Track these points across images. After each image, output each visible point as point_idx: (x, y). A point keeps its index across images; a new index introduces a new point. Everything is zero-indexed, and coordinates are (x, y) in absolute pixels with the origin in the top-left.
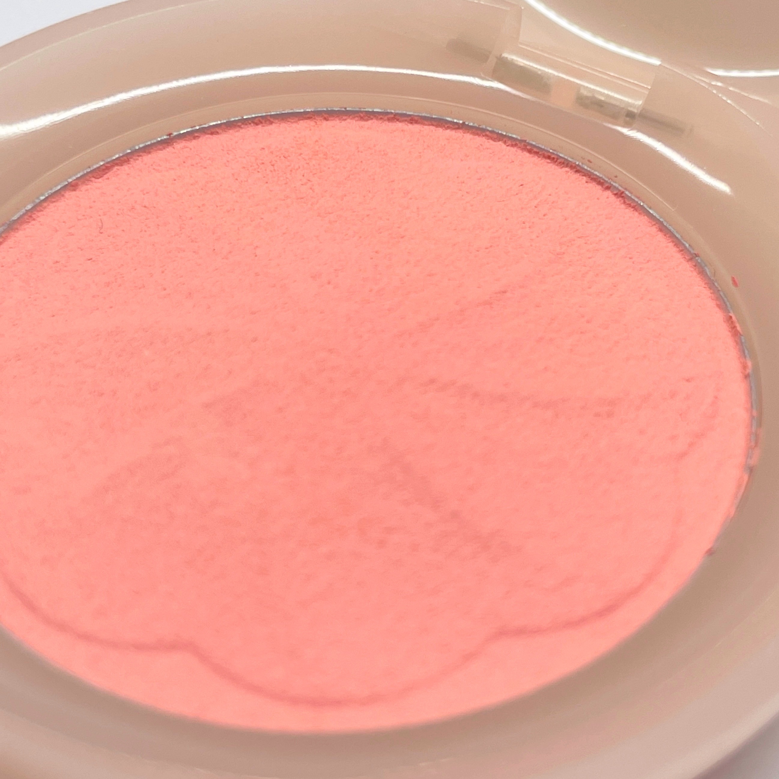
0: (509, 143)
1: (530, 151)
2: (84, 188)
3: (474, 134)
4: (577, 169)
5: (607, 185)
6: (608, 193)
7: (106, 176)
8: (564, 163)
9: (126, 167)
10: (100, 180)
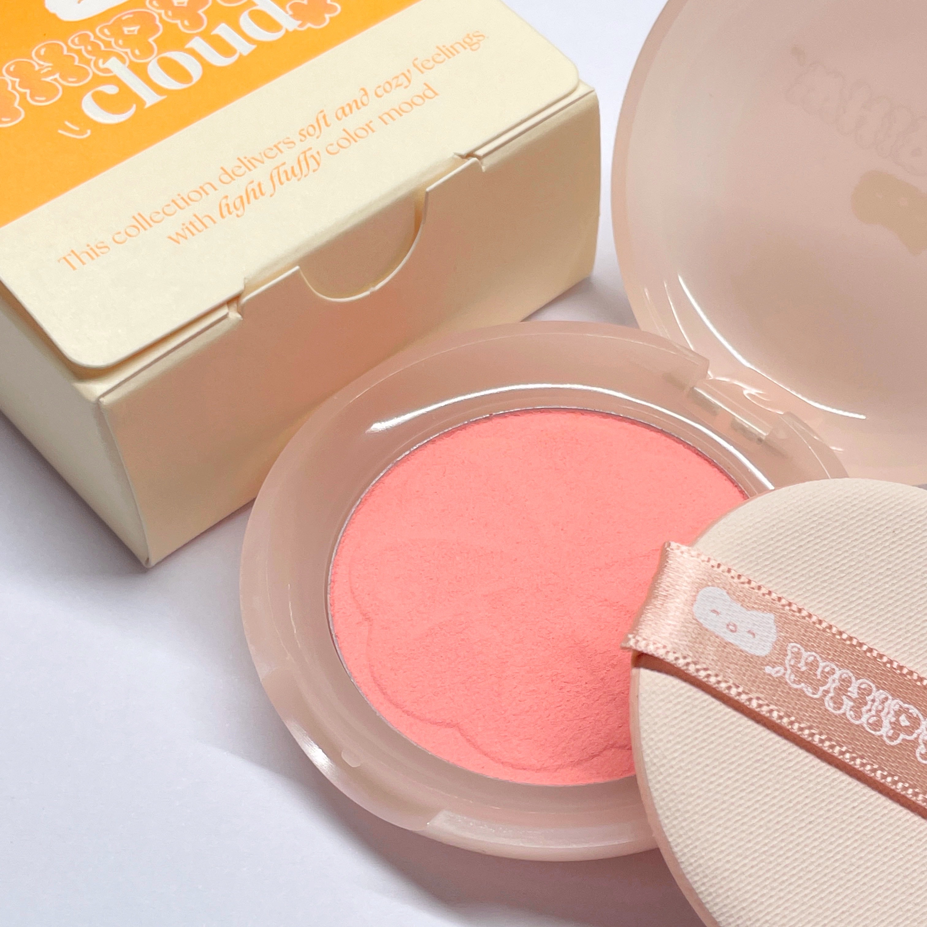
0: (686, 446)
1: (697, 454)
2: (438, 443)
3: (667, 436)
4: (721, 471)
5: (736, 484)
6: (736, 489)
7: (452, 436)
8: (715, 466)
9: (464, 431)
10: (448, 439)
